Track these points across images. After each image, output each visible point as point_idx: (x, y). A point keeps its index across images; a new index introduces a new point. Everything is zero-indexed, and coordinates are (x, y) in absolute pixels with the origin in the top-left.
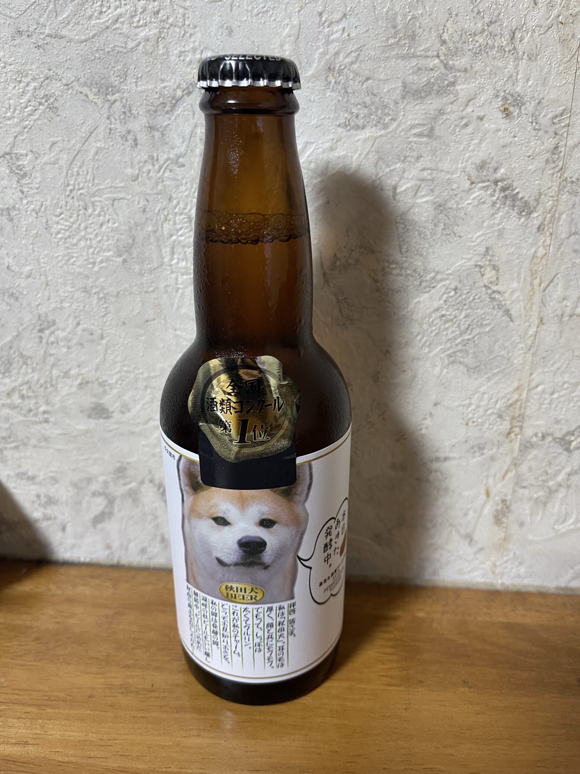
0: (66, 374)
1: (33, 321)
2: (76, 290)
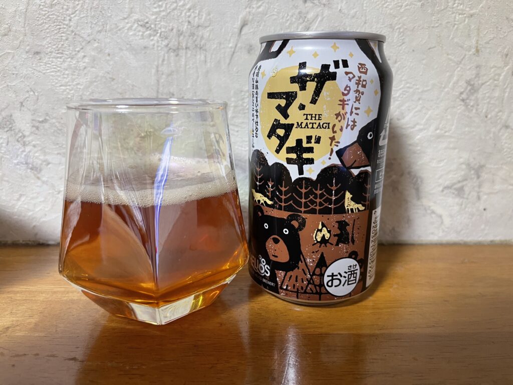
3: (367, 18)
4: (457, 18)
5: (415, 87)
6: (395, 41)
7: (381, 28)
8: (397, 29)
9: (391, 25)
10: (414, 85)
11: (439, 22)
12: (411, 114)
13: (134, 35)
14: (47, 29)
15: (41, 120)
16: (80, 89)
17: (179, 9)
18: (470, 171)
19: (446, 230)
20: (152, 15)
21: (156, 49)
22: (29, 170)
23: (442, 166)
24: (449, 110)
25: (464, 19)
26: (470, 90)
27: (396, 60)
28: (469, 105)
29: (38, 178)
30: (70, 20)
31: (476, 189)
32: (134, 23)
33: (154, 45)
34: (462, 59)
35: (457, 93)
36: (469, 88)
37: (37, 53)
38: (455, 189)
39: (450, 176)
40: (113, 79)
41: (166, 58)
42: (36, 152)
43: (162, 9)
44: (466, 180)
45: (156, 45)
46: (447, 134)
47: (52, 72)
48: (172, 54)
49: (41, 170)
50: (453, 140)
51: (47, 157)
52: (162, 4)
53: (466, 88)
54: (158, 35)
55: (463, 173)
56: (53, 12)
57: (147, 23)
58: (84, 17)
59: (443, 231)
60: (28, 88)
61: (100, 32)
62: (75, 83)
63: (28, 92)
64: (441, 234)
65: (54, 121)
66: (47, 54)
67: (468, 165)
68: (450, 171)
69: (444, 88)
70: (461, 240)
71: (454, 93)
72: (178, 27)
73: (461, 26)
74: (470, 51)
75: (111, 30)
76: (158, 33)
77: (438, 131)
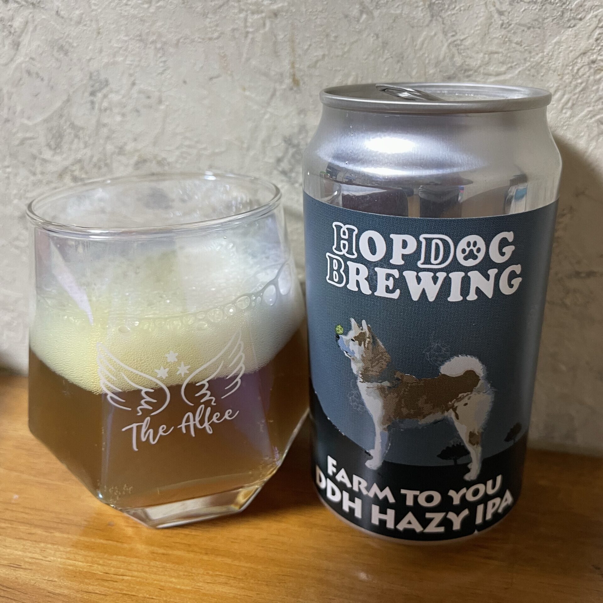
0: (121, 151)
1: (85, 82)
2: (131, 39)
4: (250, 20)
6: (152, 65)
8: (151, 43)
27: (160, 96)
35: (272, 161)
36: (291, 151)
53: (286, 152)
71: (266, 160)
74: (281, 83)
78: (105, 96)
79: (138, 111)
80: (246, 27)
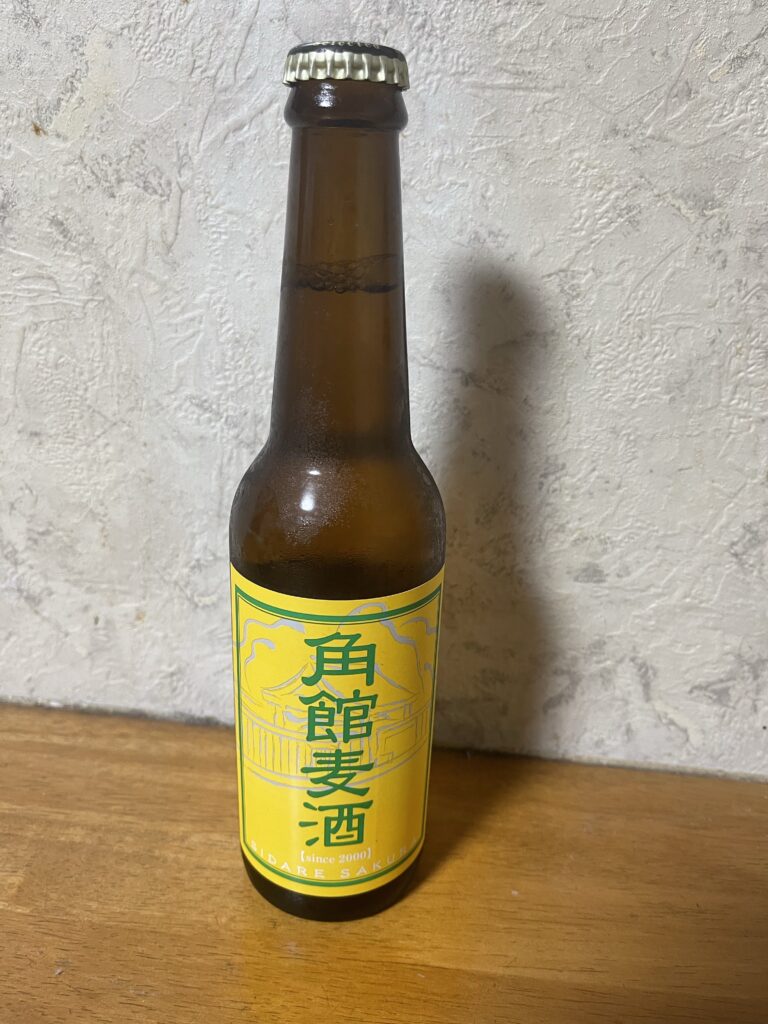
3: (573, 415)
4: (735, 423)
5: (651, 528)
6: (619, 454)
7: (595, 432)
8: (625, 435)
9: (614, 428)
10: (649, 525)
11: (701, 428)
12: (642, 570)
13: (185, 417)
14: (50, 400)
15: (41, 530)
16: (100, 491)
17: (257, 384)
18: (742, 666)
19: (694, 752)
20: (214, 390)
21: (218, 441)
22: (22, 600)
23: (693, 654)
24: (709, 569)
25: (747, 426)
26: (750, 540)
27: (621, 482)
28: (746, 563)
29: (37, 612)
30: (86, 390)
31: (752, 695)
32: (185, 400)
33: (216, 435)
34: (739, 491)
35: (725, 544)
36: (748, 536)
37: (36, 434)
38: (714, 692)
39: (706, 671)
40: (150, 481)
41: (235, 455)
42: (32, 576)
43: (230, 382)
44: (735, 679)
45: (219, 435)
46: (703, 605)
47: (59, 463)
48: (245, 450)
49: (40, 601)
50: (714, 615)
51: (50, 584)
52: (230, 375)
53: (743, 537)
54: (223, 420)
55: (729, 667)
56: (60, 376)
57: (206, 401)
58: (107, 387)
59: (689, 754)
60: (22, 484)
61: (132, 409)
62: (92, 482)
63: (21, 489)
64: (684, 757)
65: (60, 533)
66: (51, 437)
67: (739, 656)
68: (707, 662)
69: (704, 533)
70: (720, 771)
71: (720, 543)
72: (255, 410)
73: (741, 437)
74: (753, 478)
75: (149, 408)
76: (221, 418)
77: (688, 600)
78: (558, 479)
79: (591, 494)
80: (730, 428)
